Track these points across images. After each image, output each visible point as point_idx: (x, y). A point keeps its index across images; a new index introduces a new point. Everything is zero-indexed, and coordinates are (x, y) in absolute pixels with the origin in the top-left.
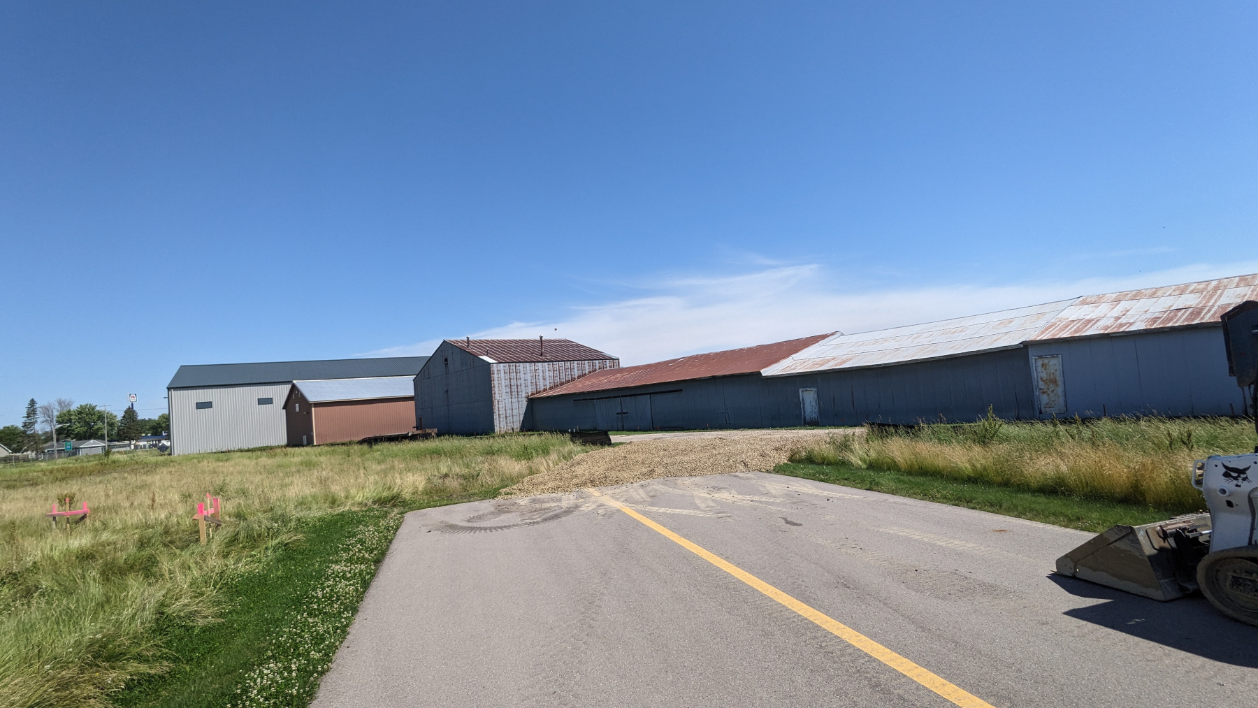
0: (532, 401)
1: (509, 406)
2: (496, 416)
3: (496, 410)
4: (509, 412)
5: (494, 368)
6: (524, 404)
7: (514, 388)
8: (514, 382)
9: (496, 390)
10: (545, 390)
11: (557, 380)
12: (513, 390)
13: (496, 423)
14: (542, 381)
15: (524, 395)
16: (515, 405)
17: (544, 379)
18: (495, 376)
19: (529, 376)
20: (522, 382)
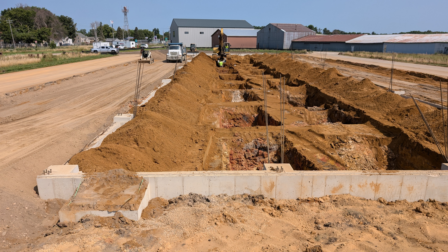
0: (293, 42)
1: (287, 43)
2: (284, 45)
3: (284, 44)
4: (287, 44)
5: (285, 33)
6: (291, 42)
7: (289, 38)
8: (289, 37)
9: (285, 39)
10: (296, 39)
11: (299, 37)
12: (288, 39)
13: (284, 47)
14: (295, 37)
15: (291, 40)
16: (288, 43)
17: (296, 37)
18: (285, 35)
19: (292, 36)
20: (291, 37)
